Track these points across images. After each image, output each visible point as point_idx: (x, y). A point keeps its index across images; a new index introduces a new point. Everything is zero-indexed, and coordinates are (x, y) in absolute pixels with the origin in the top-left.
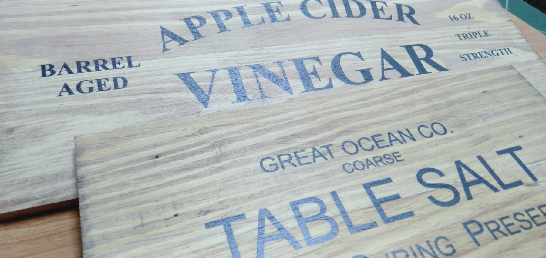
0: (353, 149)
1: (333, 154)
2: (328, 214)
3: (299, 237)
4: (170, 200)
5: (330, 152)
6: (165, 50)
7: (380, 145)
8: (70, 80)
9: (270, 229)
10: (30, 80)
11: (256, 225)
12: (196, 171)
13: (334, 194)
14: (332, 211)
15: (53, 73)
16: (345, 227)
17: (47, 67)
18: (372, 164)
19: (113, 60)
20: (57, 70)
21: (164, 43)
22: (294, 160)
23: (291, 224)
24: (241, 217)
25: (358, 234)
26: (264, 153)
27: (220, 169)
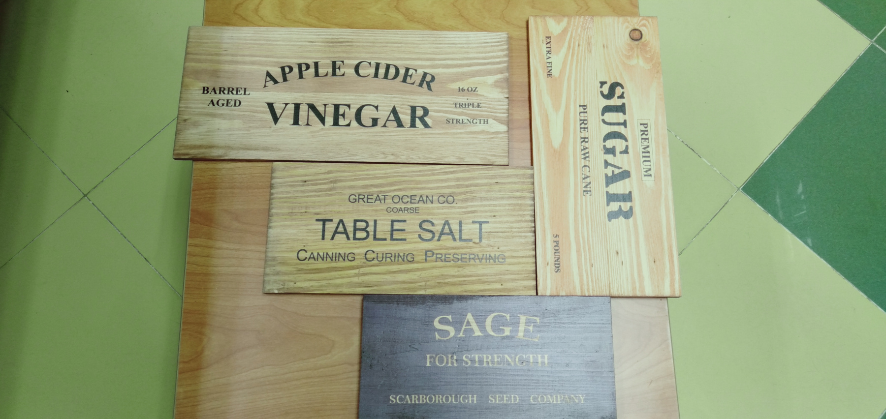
0: (396, 200)
1: (386, 201)
2: (368, 229)
3: (351, 236)
4: (305, 204)
5: (385, 200)
6: (265, 86)
7: (412, 202)
8: (214, 98)
9: (341, 229)
10: (197, 95)
11: (336, 225)
12: (320, 193)
13: (375, 221)
14: (371, 229)
15: (208, 92)
16: (373, 237)
17: (206, 89)
18: (402, 211)
19: (237, 89)
20: (210, 91)
21: (266, 82)
22: (365, 200)
23: (350, 229)
24: (331, 220)
25: (376, 241)
26: (353, 192)
27: (331, 195)
